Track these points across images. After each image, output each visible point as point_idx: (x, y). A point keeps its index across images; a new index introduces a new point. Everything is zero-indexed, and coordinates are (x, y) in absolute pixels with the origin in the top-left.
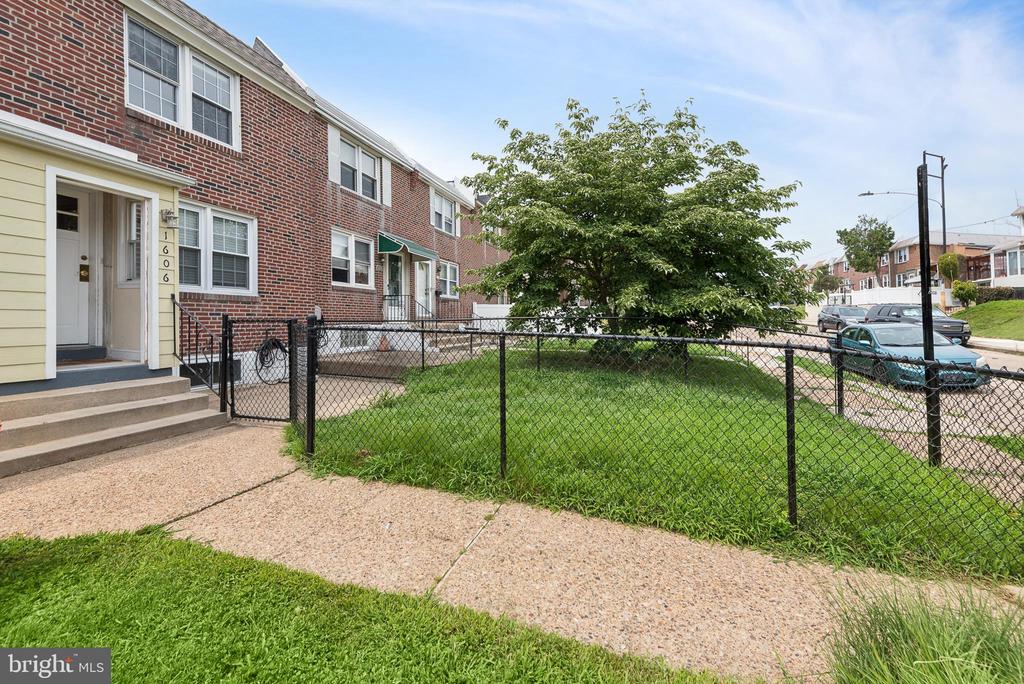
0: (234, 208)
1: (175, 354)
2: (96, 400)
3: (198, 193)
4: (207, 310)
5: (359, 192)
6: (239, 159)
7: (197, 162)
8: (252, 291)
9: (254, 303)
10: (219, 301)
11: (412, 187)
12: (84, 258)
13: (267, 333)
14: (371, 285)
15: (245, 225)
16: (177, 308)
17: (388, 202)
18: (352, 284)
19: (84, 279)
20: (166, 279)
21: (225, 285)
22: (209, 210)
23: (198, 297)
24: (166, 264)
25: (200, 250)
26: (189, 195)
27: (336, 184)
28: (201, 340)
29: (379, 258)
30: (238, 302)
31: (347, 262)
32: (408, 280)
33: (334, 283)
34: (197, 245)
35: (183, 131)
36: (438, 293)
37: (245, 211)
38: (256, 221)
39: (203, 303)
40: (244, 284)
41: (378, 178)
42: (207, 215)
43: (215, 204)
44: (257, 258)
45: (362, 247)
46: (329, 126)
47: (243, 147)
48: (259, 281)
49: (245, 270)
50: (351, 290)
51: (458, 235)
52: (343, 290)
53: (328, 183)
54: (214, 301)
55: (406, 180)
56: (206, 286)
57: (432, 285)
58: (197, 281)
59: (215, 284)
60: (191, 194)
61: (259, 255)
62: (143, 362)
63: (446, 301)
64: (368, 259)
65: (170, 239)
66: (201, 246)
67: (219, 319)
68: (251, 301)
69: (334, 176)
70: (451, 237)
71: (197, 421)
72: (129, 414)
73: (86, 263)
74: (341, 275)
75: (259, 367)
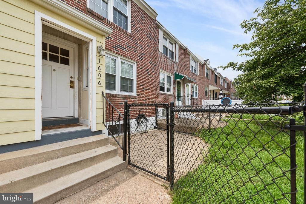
0: (128, 57)
1: (103, 123)
2: (59, 154)
3: (115, 50)
4: (118, 101)
5: (168, 56)
6: (130, 36)
7: (115, 36)
8: (134, 94)
9: (135, 99)
10: (123, 98)
11: (185, 55)
12: (72, 77)
13: (139, 112)
14: (171, 93)
15: (132, 66)
16: (105, 100)
17: (177, 61)
18: (166, 92)
19: (71, 87)
20: (99, 84)
21: (125, 91)
22: (119, 58)
23: (115, 96)
24: (100, 76)
25: (116, 76)
26: (112, 50)
27: (161, 53)
28: (114, 117)
29: (174, 82)
30: (129, 98)
31: (164, 84)
32: (183, 91)
33: (160, 92)
34: (115, 74)
35: (110, 21)
36: (192, 96)
37: (132, 59)
38: (136, 64)
39: (117, 98)
40: (132, 91)
41: (174, 51)
42: (119, 60)
43: (121, 55)
44: (136, 79)
45: (169, 78)
46: (159, 29)
47: (132, 31)
48: (137, 89)
49: (132, 85)
50: (165, 95)
51: (198, 74)
52: (163, 94)
53: (159, 52)
54: (121, 98)
55: (183, 52)
56: (118, 91)
57: (190, 93)
58: (114, 89)
59: (121, 91)
60: (113, 50)
61: (137, 78)
62: (89, 128)
63: (194, 99)
64: (170, 83)
65: (101, 63)
66: (116, 74)
67: (123, 106)
68: (134, 98)
69: (161, 50)
70: (196, 75)
71: (110, 169)
72: (73, 166)
73: (72, 80)
74: (162, 89)
75: (137, 126)
